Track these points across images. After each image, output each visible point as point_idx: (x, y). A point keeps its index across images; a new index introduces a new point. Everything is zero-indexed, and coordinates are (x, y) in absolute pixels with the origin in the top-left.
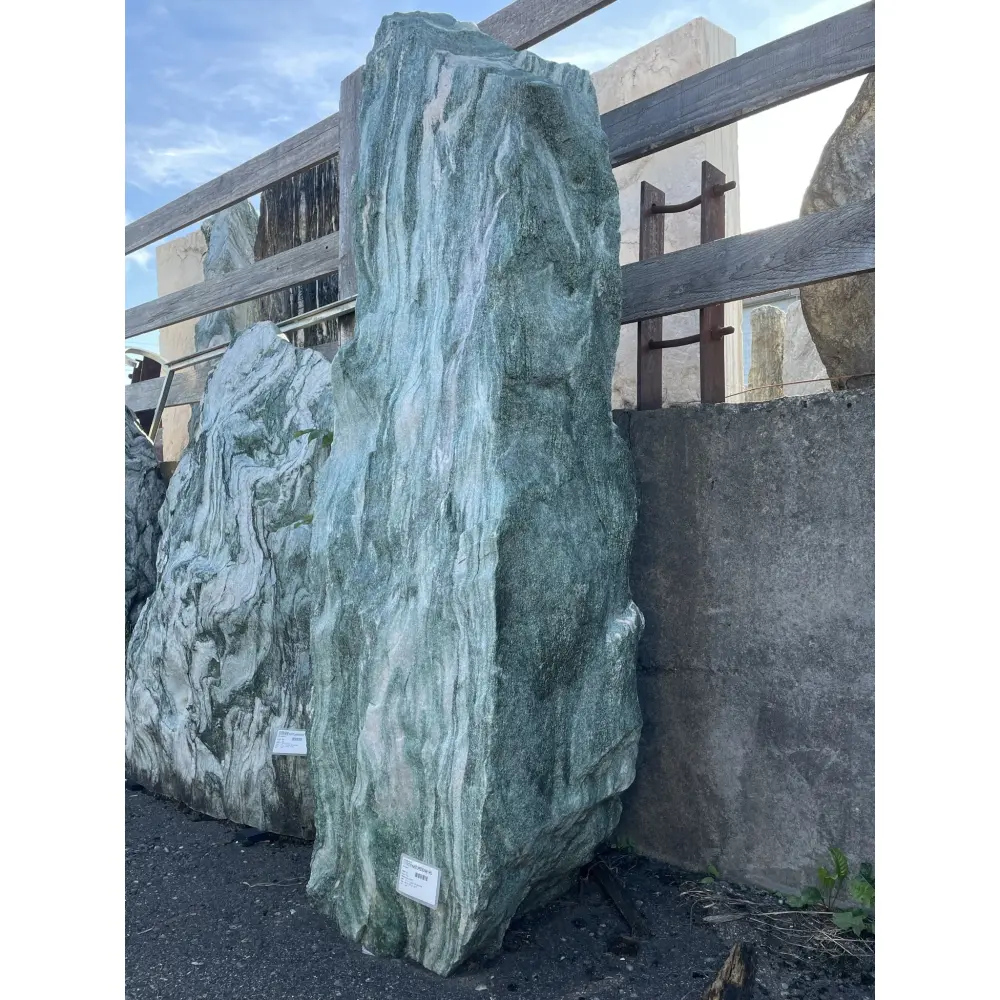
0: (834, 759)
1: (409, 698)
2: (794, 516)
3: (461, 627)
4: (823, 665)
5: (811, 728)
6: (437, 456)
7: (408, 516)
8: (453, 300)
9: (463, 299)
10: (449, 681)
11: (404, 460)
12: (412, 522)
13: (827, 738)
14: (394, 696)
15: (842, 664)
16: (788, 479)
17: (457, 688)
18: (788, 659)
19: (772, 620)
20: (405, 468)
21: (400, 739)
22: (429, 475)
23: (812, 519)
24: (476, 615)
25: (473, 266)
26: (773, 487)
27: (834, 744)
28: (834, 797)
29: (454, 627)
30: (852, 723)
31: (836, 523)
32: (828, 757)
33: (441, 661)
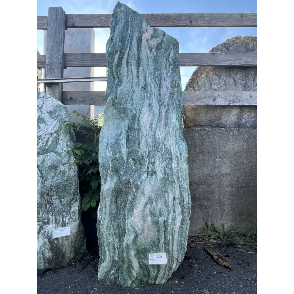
0: (206, 204)
1: (154, 205)
2: (198, 153)
3: (176, 182)
4: (204, 184)
5: (201, 198)
6: (158, 133)
7: (147, 151)
8: (159, 90)
9: (163, 90)
10: (171, 197)
11: (145, 133)
12: (149, 152)
13: (204, 200)
14: (148, 205)
15: (208, 184)
16: (197, 146)
17: (174, 199)
18: (196, 184)
19: (193, 176)
20: (146, 136)
21: (149, 218)
22: (156, 139)
23: (202, 154)
24: (182, 178)
25: (165, 82)
26: (194, 147)
27: (206, 201)
28: (206, 212)
29: (174, 182)
30: (209, 196)
31: (207, 155)
32: (204, 204)
33: (167, 192)
